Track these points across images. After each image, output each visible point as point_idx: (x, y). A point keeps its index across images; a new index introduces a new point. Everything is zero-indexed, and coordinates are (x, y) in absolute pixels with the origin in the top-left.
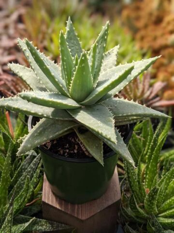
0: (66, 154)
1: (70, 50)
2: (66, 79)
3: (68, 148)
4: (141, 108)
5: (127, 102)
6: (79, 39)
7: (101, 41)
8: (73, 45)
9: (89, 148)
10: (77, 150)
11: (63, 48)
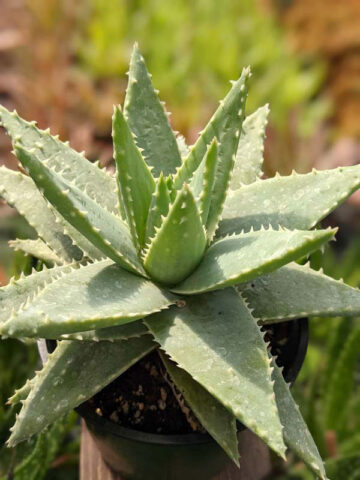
0: (137, 414)
1: (141, 150)
2: (130, 216)
3: (140, 399)
4: (333, 288)
5: (294, 271)
6: (163, 103)
7: (226, 120)
8: (147, 122)
9: (200, 411)
10: (166, 402)
11: (123, 152)
